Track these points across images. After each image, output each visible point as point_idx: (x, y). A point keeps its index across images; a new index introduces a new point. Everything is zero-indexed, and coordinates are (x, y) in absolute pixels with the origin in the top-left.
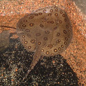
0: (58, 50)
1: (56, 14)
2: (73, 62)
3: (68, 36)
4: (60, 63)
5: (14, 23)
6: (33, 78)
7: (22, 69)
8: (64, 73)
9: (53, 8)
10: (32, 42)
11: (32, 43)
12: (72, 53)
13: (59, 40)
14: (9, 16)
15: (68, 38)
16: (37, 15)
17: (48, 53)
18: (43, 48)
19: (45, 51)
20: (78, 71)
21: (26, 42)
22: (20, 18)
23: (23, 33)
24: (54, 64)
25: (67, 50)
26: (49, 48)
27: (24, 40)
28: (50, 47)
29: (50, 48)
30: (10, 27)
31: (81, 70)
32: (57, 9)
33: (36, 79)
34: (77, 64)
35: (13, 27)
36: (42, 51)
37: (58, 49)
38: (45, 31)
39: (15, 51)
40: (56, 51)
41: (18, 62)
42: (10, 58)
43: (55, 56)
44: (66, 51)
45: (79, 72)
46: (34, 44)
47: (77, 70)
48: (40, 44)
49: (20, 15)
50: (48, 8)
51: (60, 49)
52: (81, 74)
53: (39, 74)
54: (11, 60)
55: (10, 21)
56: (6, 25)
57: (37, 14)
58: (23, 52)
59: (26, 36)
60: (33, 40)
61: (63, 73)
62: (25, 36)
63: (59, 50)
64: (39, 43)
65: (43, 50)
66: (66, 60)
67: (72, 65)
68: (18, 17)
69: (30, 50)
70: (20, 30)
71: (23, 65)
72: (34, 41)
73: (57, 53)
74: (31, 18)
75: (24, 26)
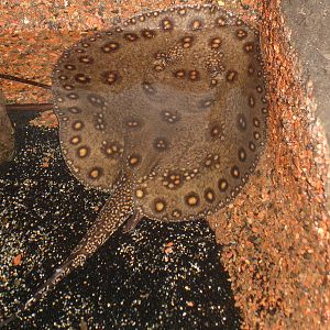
0: (203, 200)
1: (217, 41)
2: (244, 262)
3: (251, 143)
4: (190, 259)
5: (40, 65)
6: (68, 305)
7: (39, 260)
8: (196, 306)
9: (203, 15)
10: (109, 151)
11: (108, 156)
12: (250, 221)
13: (216, 157)
14: (17, 35)
15: (248, 151)
16: (132, 37)
17: (160, 206)
18: (143, 181)
19: (151, 197)
20: (250, 304)
21: (83, 152)
22: (66, 46)
23: (79, 111)
24: (167, 260)
25: (235, 206)
26: (167, 186)
27: (75, 140)
28: (173, 182)
29: (171, 186)
30: (27, 81)
31: (263, 303)
32: (223, 19)
33: (78, 311)
34: (254, 275)
35: (37, 81)
36: (140, 194)
37: (201, 195)
38: (163, 112)
39: (33, 179)
40: (193, 201)
41: (32, 229)
42: (7, 204)
43: (183, 223)
44: (231, 206)
45: (255, 309)
46: (114, 162)
47: (248, 300)
48: (135, 164)
49: (60, 34)
50: (183, 12)
51: (210, 196)
52: (256, 320)
53: (95, 291)
54: (9, 214)
55: (22, 56)
56: (10, 71)
57: (132, 35)
58: (66, 189)
59: (89, 125)
60: (114, 144)
61: (190, 304)
62: (83, 125)
63: (207, 199)
64: (133, 161)
65: (144, 190)
66: (220, 247)
67: (235, 274)
68: (54, 41)
69: (96, 183)
70: (68, 96)
71: (49, 242)
72: (115, 149)
73: (196, 210)
74: (107, 49)
75: (82, 79)
